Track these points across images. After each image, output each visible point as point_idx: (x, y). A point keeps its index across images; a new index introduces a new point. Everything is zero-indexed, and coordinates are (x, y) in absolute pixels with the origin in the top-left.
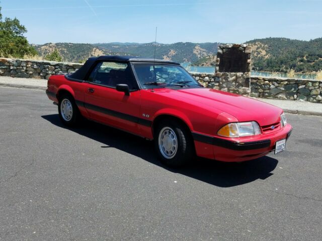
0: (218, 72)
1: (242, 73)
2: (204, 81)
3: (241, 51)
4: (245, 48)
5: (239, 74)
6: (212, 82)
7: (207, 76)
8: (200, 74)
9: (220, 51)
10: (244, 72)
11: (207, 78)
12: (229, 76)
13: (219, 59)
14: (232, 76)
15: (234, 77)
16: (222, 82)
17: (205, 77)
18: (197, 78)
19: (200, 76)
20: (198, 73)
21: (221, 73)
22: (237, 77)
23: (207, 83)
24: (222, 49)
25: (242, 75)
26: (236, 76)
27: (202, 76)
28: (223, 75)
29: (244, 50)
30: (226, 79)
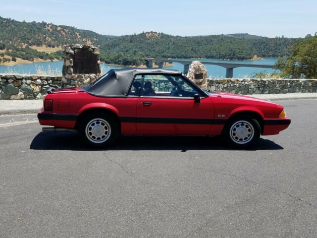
0: (73, 75)
1: (95, 75)
2: (37, 85)
3: (91, 52)
4: (94, 49)
5: (93, 75)
6: (46, 85)
7: (38, 79)
8: (31, 77)
9: (72, 51)
10: (96, 73)
11: (39, 81)
12: (83, 78)
13: (72, 60)
14: (86, 78)
15: (88, 80)
16: (78, 84)
17: (36, 80)
18: (29, 82)
19: (31, 78)
20: (29, 75)
21: (76, 75)
22: (91, 79)
23: (40, 87)
24: (74, 49)
25: (95, 77)
26: (90, 77)
27: (34, 78)
28: (78, 77)
29: (94, 51)
30: (82, 81)
